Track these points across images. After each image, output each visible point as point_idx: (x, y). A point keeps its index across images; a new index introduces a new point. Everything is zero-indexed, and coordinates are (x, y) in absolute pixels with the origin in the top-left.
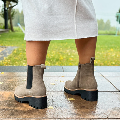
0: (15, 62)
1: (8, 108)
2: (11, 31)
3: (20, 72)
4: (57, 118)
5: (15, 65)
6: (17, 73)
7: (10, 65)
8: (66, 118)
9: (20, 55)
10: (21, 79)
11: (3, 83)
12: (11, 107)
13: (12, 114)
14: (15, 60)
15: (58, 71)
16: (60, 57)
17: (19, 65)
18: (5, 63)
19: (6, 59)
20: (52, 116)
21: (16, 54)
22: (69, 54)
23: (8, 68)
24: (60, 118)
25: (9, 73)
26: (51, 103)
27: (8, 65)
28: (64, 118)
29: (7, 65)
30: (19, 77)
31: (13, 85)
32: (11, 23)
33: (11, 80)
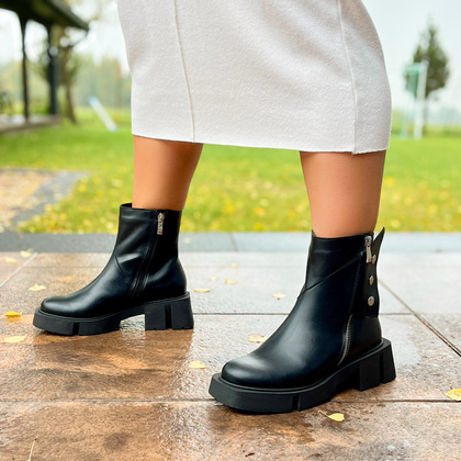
1: (57, 366)
2: (66, 123)
3: (99, 252)
6: (89, 255)
9: (97, 200)
12: (69, 364)
13: (72, 387)
14: (81, 214)
17: (94, 232)
18: (49, 225)
19: (54, 211)
20: (199, 394)
21: (85, 195)
25: (62, 255)
26: (198, 350)
27: (61, 231)
33: (69, 279)
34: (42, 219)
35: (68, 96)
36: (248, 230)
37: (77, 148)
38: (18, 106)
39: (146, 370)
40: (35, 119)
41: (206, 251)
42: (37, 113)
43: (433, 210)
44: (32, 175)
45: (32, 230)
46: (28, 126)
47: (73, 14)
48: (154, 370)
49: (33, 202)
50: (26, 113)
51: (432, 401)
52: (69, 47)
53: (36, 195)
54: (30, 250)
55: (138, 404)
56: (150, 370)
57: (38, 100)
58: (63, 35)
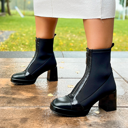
0: (12, 47)
2: (7, 15)
3: (18, 58)
5: (12, 51)
6: (15, 58)
7: (7, 51)
9: (17, 40)
10: (19, 65)
12: (8, 95)
13: (9, 103)
14: (12, 45)
15: (58, 57)
16: (60, 42)
17: (17, 51)
18: (1, 49)
19: (3, 44)
21: (13, 39)
22: (69, 39)
23: (5, 53)
25: (6, 59)
27: (5, 50)
29: (3, 51)
30: (17, 63)
31: (10, 72)
32: (8, 6)
33: (8, 67)
36: (67, 50)
37: (11, 23)
39: (34, 97)
48: (36, 97)
55: (30, 108)
56: (35, 97)
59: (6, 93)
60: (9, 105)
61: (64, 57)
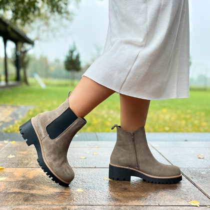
1: (20, 190)
2: (24, 85)
4: (89, 205)
8: (101, 205)
11: (14, 156)
12: (25, 190)
13: (26, 200)
15: (90, 140)
16: (93, 121)
20: (82, 202)
21: (32, 116)
22: (106, 116)
24: (93, 205)
26: (81, 183)
28: (99, 205)
31: (27, 159)
33: (25, 153)
34: (13, 127)
35: (25, 73)
36: (103, 131)
37: (29, 96)
38: (3, 77)
40: (10, 83)
41: (85, 140)
42: (11, 80)
43: (183, 122)
44: (9, 107)
45: (9, 131)
46: (7, 86)
47: (27, 37)
48: (62, 192)
49: (9, 119)
50: (6, 80)
51: (183, 206)
52: (25, 52)
53: (10, 116)
54: (8, 140)
55: (54, 207)
56: (60, 192)
57: (12, 75)
58: (22, 46)
59: (23, 187)
60: (26, 203)
61: (98, 140)
